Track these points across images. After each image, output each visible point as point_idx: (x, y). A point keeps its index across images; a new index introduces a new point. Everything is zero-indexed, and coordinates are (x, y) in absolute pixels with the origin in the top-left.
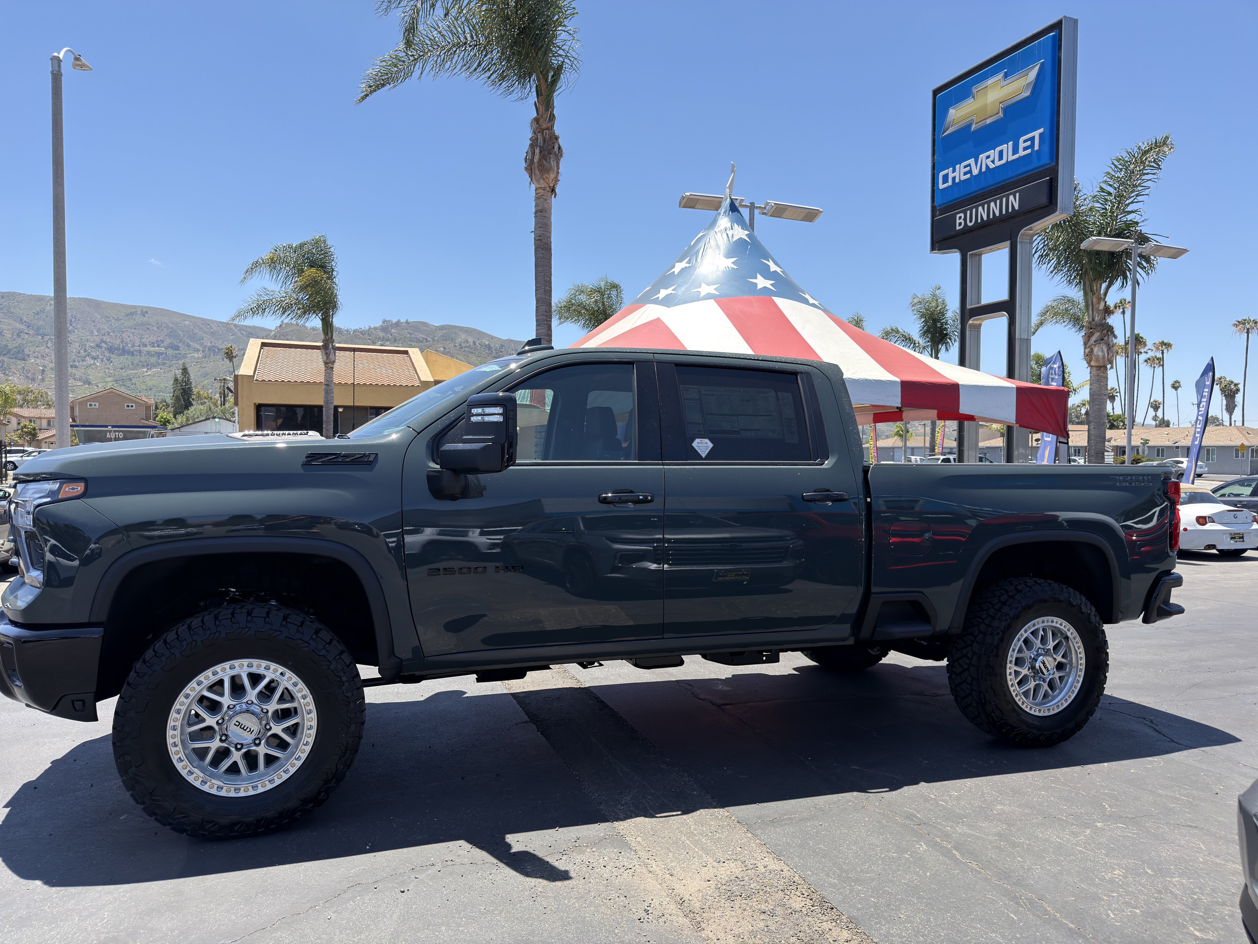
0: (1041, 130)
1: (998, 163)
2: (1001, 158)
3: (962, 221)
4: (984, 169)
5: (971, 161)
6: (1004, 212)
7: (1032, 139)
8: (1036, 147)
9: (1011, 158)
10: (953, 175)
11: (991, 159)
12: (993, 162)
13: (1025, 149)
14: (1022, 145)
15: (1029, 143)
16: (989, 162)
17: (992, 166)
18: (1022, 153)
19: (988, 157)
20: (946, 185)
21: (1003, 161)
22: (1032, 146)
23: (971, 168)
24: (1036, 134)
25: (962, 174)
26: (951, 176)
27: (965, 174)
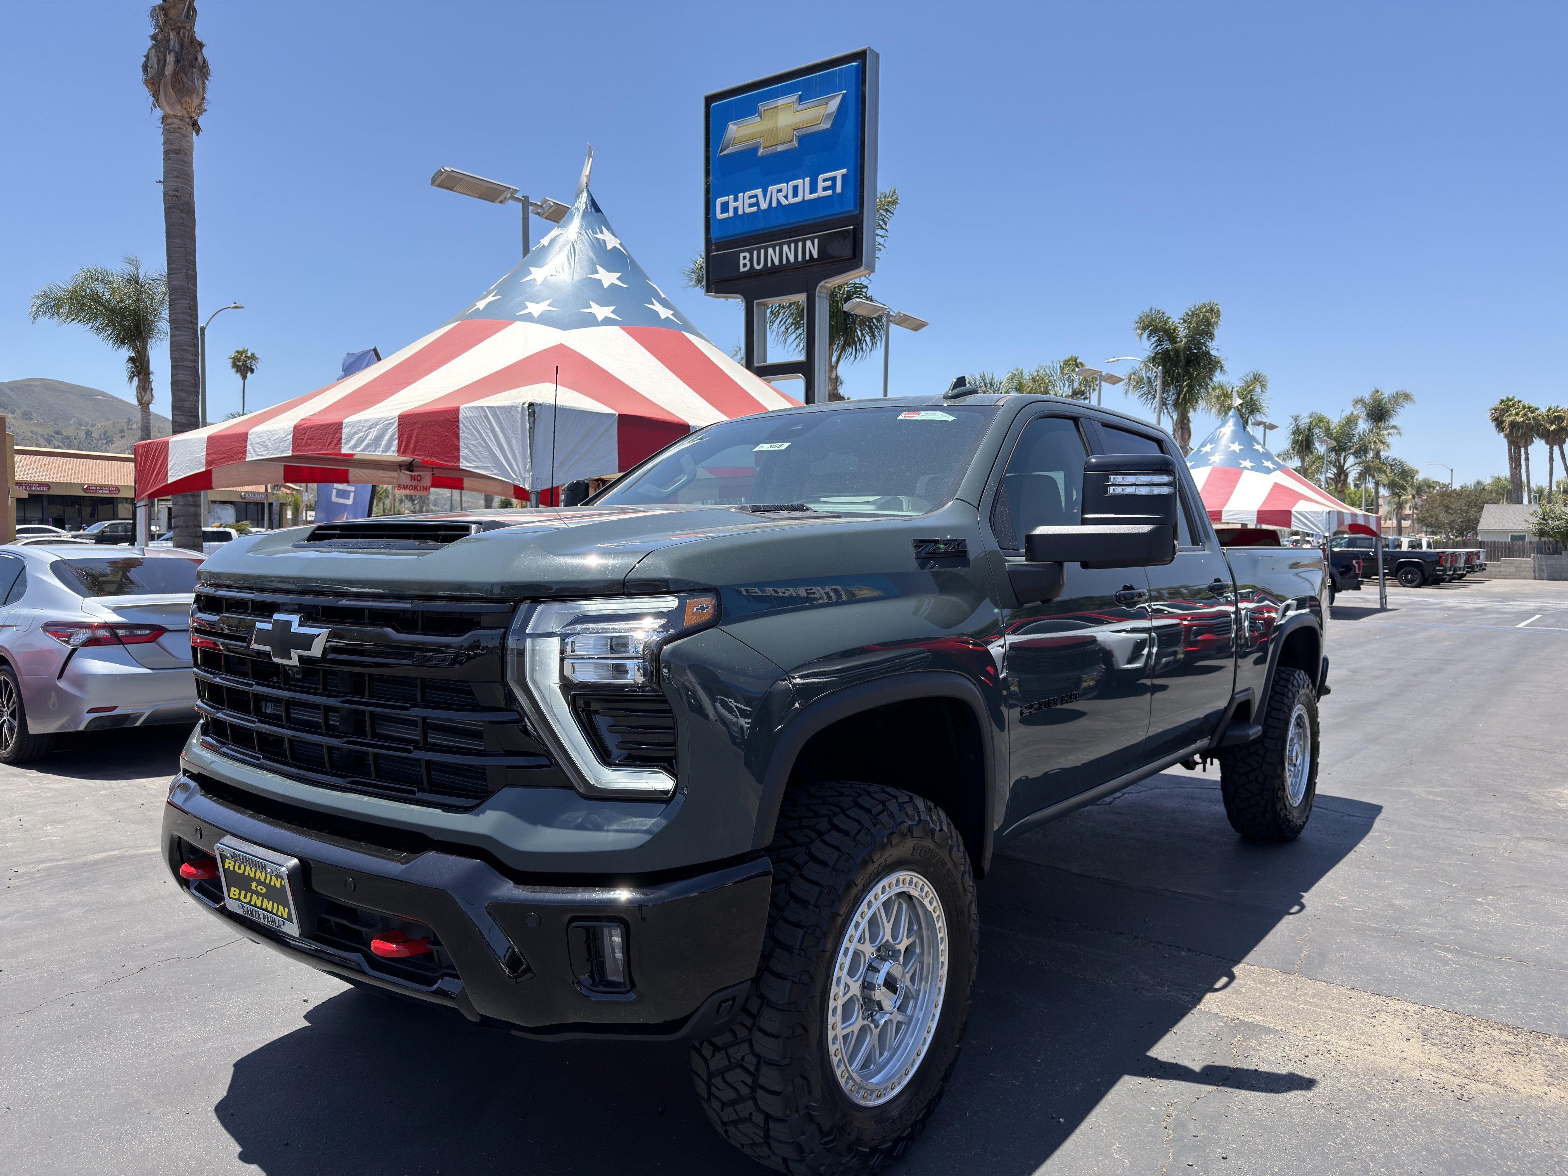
0: (844, 171)
1: (793, 200)
2: (795, 194)
3: (747, 261)
4: (774, 204)
5: (759, 192)
6: (800, 259)
7: (834, 179)
8: (839, 189)
9: (809, 197)
10: (736, 204)
11: (784, 193)
12: (786, 197)
13: (825, 189)
14: (821, 184)
15: (829, 183)
16: (781, 196)
17: (784, 202)
18: (821, 193)
19: (780, 191)
20: (725, 215)
21: (799, 199)
22: (833, 187)
23: (758, 200)
24: (839, 173)
25: (746, 205)
26: (732, 205)
27: (751, 206)
